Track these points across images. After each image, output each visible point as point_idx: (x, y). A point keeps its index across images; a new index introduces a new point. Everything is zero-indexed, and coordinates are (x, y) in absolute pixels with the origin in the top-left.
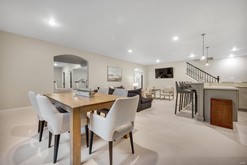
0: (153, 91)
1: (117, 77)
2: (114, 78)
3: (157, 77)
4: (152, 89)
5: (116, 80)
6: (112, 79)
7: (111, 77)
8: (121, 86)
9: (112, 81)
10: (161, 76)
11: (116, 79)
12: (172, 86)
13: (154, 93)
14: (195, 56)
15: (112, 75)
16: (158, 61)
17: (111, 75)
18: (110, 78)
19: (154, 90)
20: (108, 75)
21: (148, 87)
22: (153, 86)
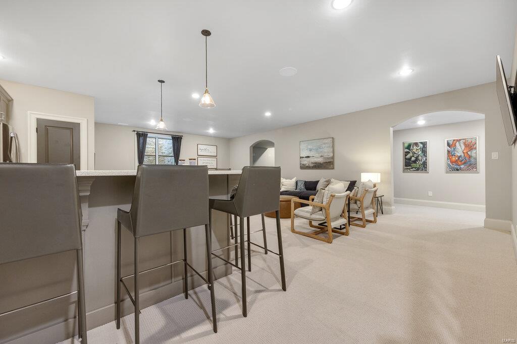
2: (312, 163)
15: (308, 157)
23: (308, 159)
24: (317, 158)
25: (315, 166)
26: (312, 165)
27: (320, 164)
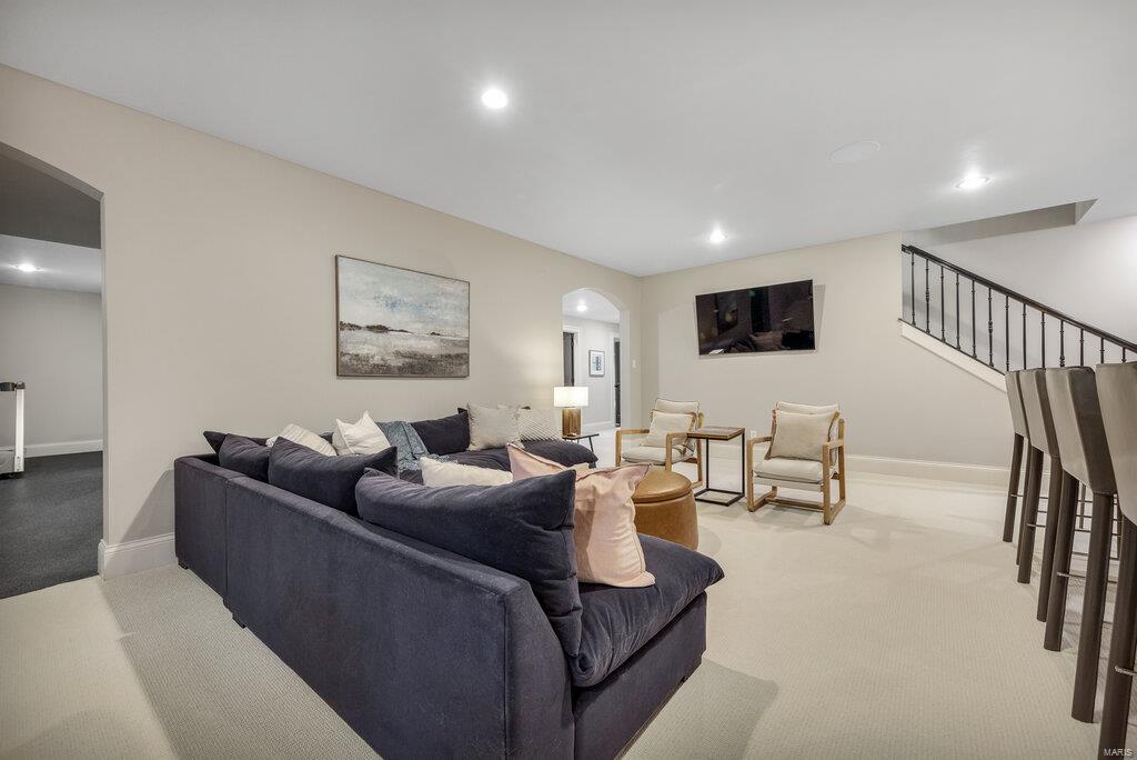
0: (694, 441)
1: (430, 347)
2: (398, 354)
3: (704, 351)
4: (684, 425)
5: (418, 367)
6: (377, 360)
7: (369, 347)
8: (460, 410)
9: (382, 371)
10: (727, 342)
11: (413, 355)
12: (834, 407)
13: (695, 456)
14: (993, 178)
15: (382, 329)
16: (717, 237)
17: (370, 328)
18: (364, 350)
19: (698, 437)
20: (340, 326)
21: (658, 415)
22: (692, 405)
23: (381, 337)
24: (420, 337)
25: (411, 366)
26: (399, 362)
27: (430, 359)
